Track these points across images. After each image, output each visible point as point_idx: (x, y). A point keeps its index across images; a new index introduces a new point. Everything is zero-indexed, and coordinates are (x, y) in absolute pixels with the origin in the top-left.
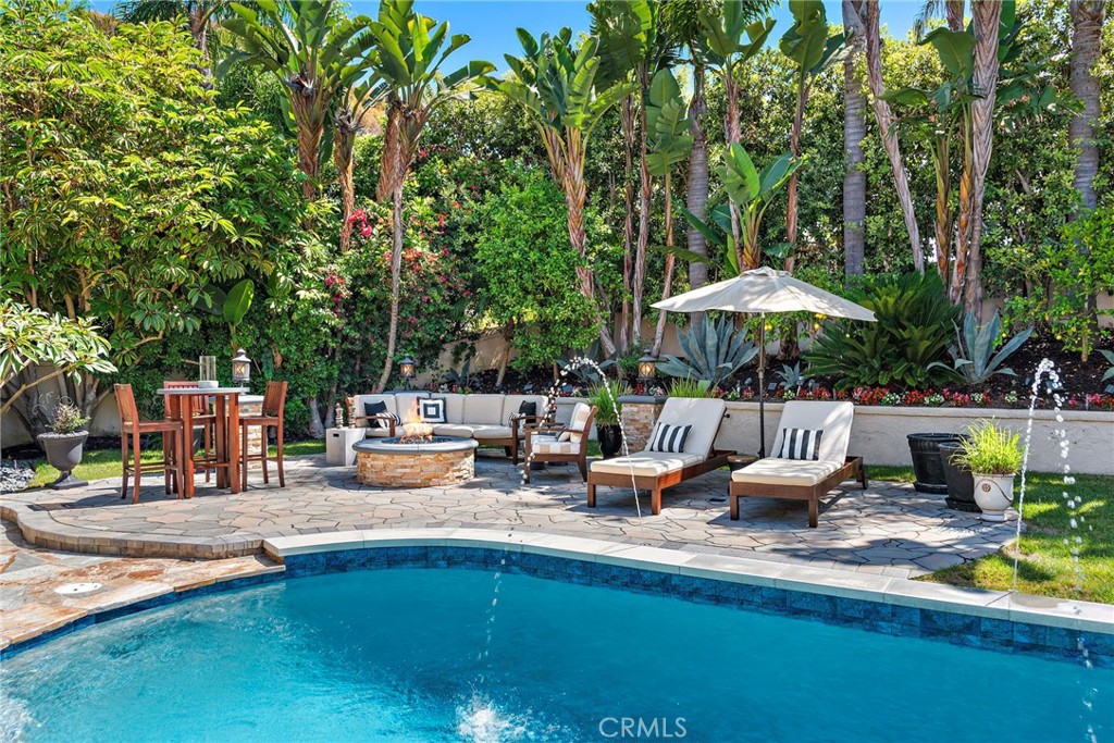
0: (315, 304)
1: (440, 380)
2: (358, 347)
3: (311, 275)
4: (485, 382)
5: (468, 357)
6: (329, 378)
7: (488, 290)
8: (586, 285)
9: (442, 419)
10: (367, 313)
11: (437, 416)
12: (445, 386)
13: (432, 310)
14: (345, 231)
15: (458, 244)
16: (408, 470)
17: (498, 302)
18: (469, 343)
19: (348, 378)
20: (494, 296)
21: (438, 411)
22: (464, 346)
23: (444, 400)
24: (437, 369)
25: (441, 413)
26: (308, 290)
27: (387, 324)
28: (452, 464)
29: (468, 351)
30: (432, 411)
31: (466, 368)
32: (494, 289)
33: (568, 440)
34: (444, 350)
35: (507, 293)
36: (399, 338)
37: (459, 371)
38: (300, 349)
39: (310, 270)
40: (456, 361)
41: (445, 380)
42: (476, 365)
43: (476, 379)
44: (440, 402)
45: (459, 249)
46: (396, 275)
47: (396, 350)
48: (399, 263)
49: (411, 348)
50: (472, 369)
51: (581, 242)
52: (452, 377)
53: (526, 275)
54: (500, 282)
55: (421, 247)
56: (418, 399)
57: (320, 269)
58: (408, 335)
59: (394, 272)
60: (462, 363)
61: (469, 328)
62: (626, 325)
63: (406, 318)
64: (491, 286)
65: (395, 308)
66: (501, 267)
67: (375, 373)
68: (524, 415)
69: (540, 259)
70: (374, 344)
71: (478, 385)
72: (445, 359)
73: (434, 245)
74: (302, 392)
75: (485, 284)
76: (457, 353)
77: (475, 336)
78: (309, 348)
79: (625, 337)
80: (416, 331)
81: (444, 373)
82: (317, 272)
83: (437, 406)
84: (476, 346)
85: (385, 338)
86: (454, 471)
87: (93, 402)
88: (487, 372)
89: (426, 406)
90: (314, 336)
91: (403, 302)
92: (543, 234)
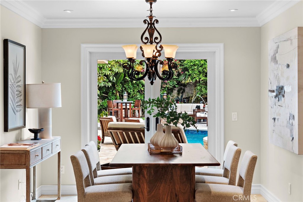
5: (182, 92)
12: (176, 102)
17: (191, 76)
18: (183, 88)
20: (190, 74)
22: (181, 89)
24: (173, 96)
31: (182, 96)
33: (206, 114)
34: (175, 90)
35: (194, 73)
37: (180, 97)
40: (179, 94)
41: (175, 100)
43: (185, 99)
49: (165, 90)
50: (184, 96)
52: (177, 99)
53: (200, 68)
54: (192, 70)
58: (164, 86)
60: (181, 95)
64: (190, 71)
66: (192, 66)
68: (197, 109)
71: (186, 101)
72: (175, 93)
75: (188, 70)
76: (179, 91)
77: (185, 85)
80: (167, 85)
81: (175, 98)
84: (185, 89)
88: (189, 97)
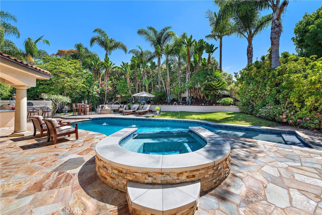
0: (96, 94)
2: (101, 99)
6: (97, 103)
10: (102, 95)
13: (111, 95)
14: (100, 85)
15: (114, 87)
19: (100, 103)
20: (119, 93)
21: (111, 107)
22: (116, 99)
23: (112, 105)
26: (95, 92)
27: (105, 96)
33: (123, 109)
34: (113, 99)
35: (121, 93)
38: (93, 99)
43: (116, 103)
47: (106, 100)
48: (106, 89)
51: (129, 87)
55: (109, 87)
63: (107, 96)
66: (120, 90)
67: (103, 102)
68: (120, 107)
69: (124, 89)
70: (103, 99)
73: (111, 87)
74: (94, 105)
75: (118, 91)
77: (118, 98)
78: (95, 99)
80: (109, 97)
82: (96, 90)
85: (105, 98)
89: (109, 106)
91: (107, 94)
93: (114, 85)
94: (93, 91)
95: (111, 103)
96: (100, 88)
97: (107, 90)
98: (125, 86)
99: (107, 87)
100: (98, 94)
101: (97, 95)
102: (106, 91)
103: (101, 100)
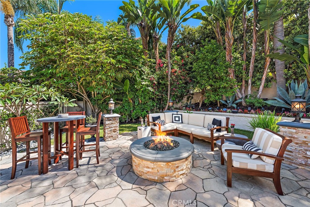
0: (148, 86)
1: (183, 105)
2: (160, 97)
3: (146, 78)
4: (196, 106)
5: (191, 99)
6: (153, 106)
7: (197, 80)
8: (232, 75)
9: (181, 122)
10: (163, 88)
11: (179, 121)
12: (184, 108)
13: (180, 86)
14: (157, 67)
15: (187, 68)
16: (150, 170)
17: (200, 83)
18: (191, 96)
19: (158, 105)
20: (198, 81)
21: (179, 119)
22: (190, 96)
23: (181, 115)
24: (183, 102)
25: (180, 120)
26: (145, 82)
27: (167, 91)
28: (178, 167)
29: (191, 98)
30: (177, 119)
32: (199, 79)
34: (185, 98)
35: (203, 79)
36: (171, 94)
37: (189, 103)
38: (144, 98)
39: (146, 77)
40: (188, 100)
41: (185, 106)
42: (193, 102)
43: (193, 105)
44: (180, 116)
45: (188, 69)
46: (169, 77)
47: (170, 98)
48: (170, 73)
49: (174, 97)
51: (231, 59)
52: (187, 105)
53: (210, 73)
54: (201, 76)
55: (176, 68)
56: (173, 114)
57: (149, 76)
58: (173, 94)
59: (169, 76)
61: (191, 92)
62: (244, 88)
63: (172, 89)
65: (169, 86)
66: (201, 72)
67: (165, 104)
69: (215, 67)
70: (164, 97)
71: (194, 107)
72: (185, 100)
73: (180, 68)
74: (146, 109)
75: (196, 78)
77: (193, 94)
78: (147, 98)
79: (243, 92)
80: (175, 92)
82: (148, 77)
83: (179, 117)
84: (193, 96)
85: (167, 95)
86: (179, 171)
87: (97, 112)
88: (196, 103)
89: (175, 117)
90: (148, 95)
91: (171, 84)
92: (215, 59)
93: (185, 65)
94: (143, 79)
95: (179, 105)
96: (158, 72)
97: (171, 76)
98: (215, 58)
99: (172, 69)
100: (153, 85)
101: (150, 88)
102: (169, 78)
103: (160, 99)
